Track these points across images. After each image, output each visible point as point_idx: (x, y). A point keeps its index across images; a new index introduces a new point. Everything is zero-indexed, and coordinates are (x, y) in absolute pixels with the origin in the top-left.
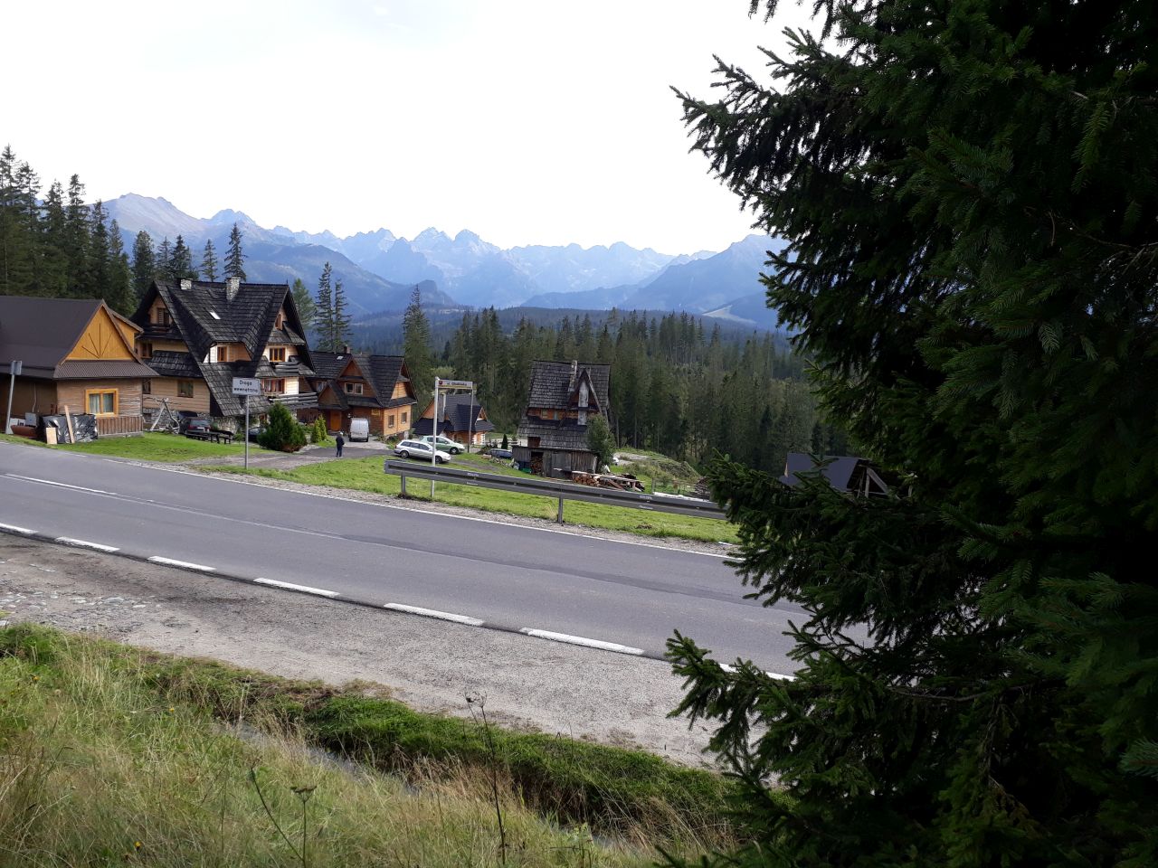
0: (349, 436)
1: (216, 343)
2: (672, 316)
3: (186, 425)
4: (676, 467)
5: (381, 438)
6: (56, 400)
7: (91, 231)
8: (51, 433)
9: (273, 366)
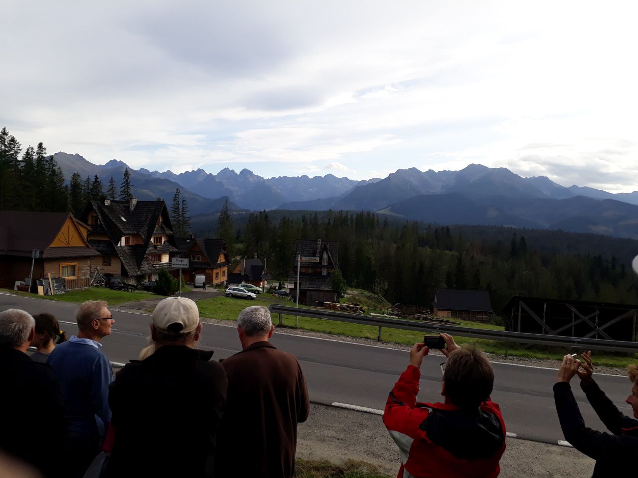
0: (194, 285)
1: (124, 235)
2: (362, 213)
3: (108, 281)
4: (375, 297)
5: (212, 286)
6: (43, 270)
7: (48, 173)
8: (41, 290)
9: (155, 247)
